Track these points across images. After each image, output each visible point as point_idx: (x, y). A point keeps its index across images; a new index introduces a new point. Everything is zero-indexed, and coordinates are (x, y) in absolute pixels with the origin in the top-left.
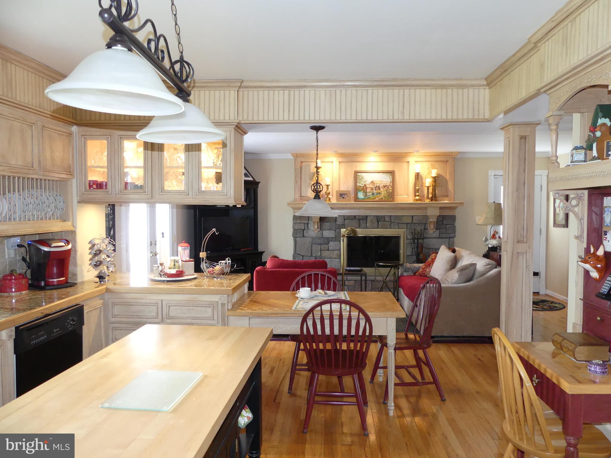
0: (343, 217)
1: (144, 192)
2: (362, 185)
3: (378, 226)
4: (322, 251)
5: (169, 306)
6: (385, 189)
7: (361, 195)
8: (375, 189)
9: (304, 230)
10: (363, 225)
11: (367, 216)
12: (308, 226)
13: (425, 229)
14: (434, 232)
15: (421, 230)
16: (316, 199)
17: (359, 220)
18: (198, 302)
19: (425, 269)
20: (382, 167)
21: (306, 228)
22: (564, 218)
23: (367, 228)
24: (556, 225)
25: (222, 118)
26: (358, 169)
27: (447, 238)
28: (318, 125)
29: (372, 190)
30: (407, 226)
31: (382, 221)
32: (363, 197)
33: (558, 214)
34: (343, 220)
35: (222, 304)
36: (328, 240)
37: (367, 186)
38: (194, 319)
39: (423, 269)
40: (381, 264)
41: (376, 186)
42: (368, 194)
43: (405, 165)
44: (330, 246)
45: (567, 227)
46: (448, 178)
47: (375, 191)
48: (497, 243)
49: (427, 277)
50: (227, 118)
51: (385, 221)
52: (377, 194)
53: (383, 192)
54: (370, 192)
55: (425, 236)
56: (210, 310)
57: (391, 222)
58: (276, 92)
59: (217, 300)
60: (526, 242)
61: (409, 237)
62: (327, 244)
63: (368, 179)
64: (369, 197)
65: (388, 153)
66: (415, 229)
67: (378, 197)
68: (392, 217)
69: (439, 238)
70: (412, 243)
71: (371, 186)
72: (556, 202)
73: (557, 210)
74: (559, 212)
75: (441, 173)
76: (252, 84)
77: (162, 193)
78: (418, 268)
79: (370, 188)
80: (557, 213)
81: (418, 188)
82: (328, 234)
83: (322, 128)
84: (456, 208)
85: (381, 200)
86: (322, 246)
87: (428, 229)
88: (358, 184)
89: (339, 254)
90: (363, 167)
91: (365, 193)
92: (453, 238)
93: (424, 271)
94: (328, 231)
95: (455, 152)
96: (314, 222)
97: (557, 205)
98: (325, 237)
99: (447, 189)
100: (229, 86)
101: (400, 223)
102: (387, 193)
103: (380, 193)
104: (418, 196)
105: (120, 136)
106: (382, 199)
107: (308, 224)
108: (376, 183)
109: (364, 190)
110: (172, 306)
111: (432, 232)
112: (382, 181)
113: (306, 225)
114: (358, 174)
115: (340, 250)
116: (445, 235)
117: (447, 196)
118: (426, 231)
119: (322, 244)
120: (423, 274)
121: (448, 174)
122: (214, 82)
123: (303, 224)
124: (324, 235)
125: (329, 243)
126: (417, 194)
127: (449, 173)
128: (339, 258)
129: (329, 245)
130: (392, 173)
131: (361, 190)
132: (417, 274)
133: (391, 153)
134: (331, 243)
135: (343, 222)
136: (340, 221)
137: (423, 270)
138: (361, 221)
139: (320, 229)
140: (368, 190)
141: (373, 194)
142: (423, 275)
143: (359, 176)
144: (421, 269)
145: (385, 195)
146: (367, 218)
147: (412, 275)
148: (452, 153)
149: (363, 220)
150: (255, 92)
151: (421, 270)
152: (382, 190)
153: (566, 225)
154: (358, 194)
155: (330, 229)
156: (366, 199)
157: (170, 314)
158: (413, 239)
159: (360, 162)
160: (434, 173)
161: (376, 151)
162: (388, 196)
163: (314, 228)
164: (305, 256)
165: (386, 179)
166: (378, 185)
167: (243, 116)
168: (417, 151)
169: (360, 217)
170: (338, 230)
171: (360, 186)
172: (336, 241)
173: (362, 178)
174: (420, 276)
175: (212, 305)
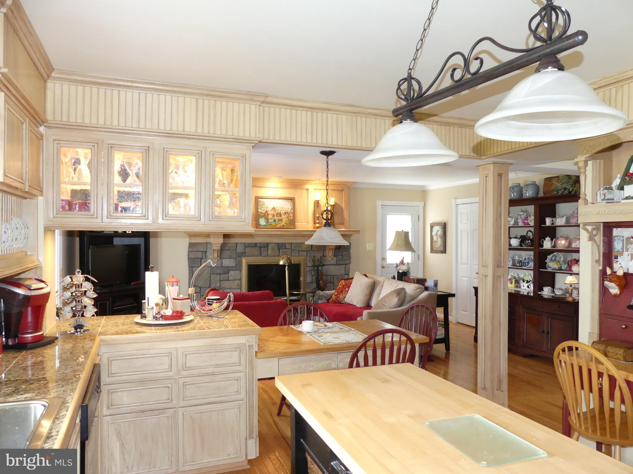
0: (244, 244)
1: (142, 217)
2: (264, 211)
3: (279, 253)
4: (221, 281)
5: (186, 355)
6: (286, 216)
7: (262, 222)
8: (277, 216)
9: (201, 259)
10: (264, 253)
11: (268, 244)
12: (206, 254)
13: (323, 256)
14: (332, 259)
15: (321, 257)
16: (327, 226)
17: (260, 247)
18: (222, 346)
19: (338, 296)
20: (283, 193)
21: (204, 257)
22: (442, 245)
23: (268, 256)
24: (433, 251)
25: (241, 134)
26: (259, 195)
27: (343, 265)
28: (328, 150)
29: (274, 216)
30: (307, 254)
31: (283, 248)
32: (265, 224)
33: (436, 241)
34: (244, 248)
35: (249, 346)
36: (227, 270)
37: (269, 213)
38: (217, 366)
39: (336, 295)
40: (295, 292)
41: (278, 213)
42: (270, 221)
43: (305, 192)
44: (231, 275)
45: (445, 253)
46: (343, 207)
47: (276, 218)
48: (407, 268)
49: (341, 303)
50: (247, 135)
51: (286, 249)
52: (279, 221)
53: (284, 219)
54: (272, 219)
55: (324, 263)
56: (236, 354)
57: (292, 250)
58: (299, 112)
59: (244, 342)
60: (503, 267)
61: (309, 265)
62: (226, 274)
63: (269, 205)
64: (270, 223)
65: (289, 180)
66: (314, 257)
67: (279, 224)
68: (292, 244)
69: (336, 265)
70: (311, 271)
71: (273, 212)
72: (433, 231)
73: (435, 238)
74: (437, 240)
75: (337, 202)
76: (275, 100)
77: (166, 218)
78: (330, 295)
79: (271, 215)
80: (434, 240)
81: (318, 215)
82: (227, 262)
83: (332, 153)
84: (351, 235)
85: (282, 227)
86: (222, 276)
87: (326, 256)
88: (259, 210)
89: (240, 284)
90: (263, 192)
91: (267, 219)
92: (349, 264)
93: (338, 297)
94: (228, 259)
95: (350, 182)
96: (214, 250)
97: (434, 233)
98: (225, 266)
99: (342, 217)
100: (251, 100)
101: (301, 251)
102: (289, 220)
103: (281, 220)
104: (318, 223)
105: (111, 145)
106: (284, 226)
107: (206, 252)
108: (277, 209)
109: (266, 217)
110: (188, 354)
111: (330, 259)
112: (283, 208)
113: (204, 254)
114: (259, 199)
115: (240, 280)
116: (341, 262)
117: (343, 224)
118: (325, 258)
119: (222, 274)
120: (337, 300)
121: (343, 203)
122: (235, 93)
123: (201, 252)
124: (224, 264)
125: (229, 272)
126: (318, 221)
127: (344, 201)
128: (239, 289)
129: (229, 274)
130: (292, 200)
131: (263, 217)
132: (330, 301)
133: (292, 180)
134: (232, 273)
135: (244, 250)
136: (240, 249)
137: (336, 297)
138: (262, 249)
139: (220, 258)
140: (270, 217)
141: (275, 221)
142: (337, 302)
143: (260, 202)
144: (333, 295)
145: (287, 222)
146: (268, 245)
147: (326, 303)
148: (348, 182)
149: (265, 247)
150: (277, 110)
151: (334, 297)
152: (283, 216)
153: (444, 251)
154: (260, 221)
155: (230, 258)
156: (268, 226)
157: (187, 364)
158: (313, 266)
159: (260, 187)
160: (332, 201)
161: (280, 177)
162: (290, 223)
163: (213, 257)
164: (202, 288)
165: (286, 206)
166: (279, 212)
167: (264, 134)
168: (319, 180)
169: (262, 245)
170: (238, 259)
171: (261, 213)
172: (236, 270)
173: (263, 204)
174: (334, 303)
175: (239, 348)
